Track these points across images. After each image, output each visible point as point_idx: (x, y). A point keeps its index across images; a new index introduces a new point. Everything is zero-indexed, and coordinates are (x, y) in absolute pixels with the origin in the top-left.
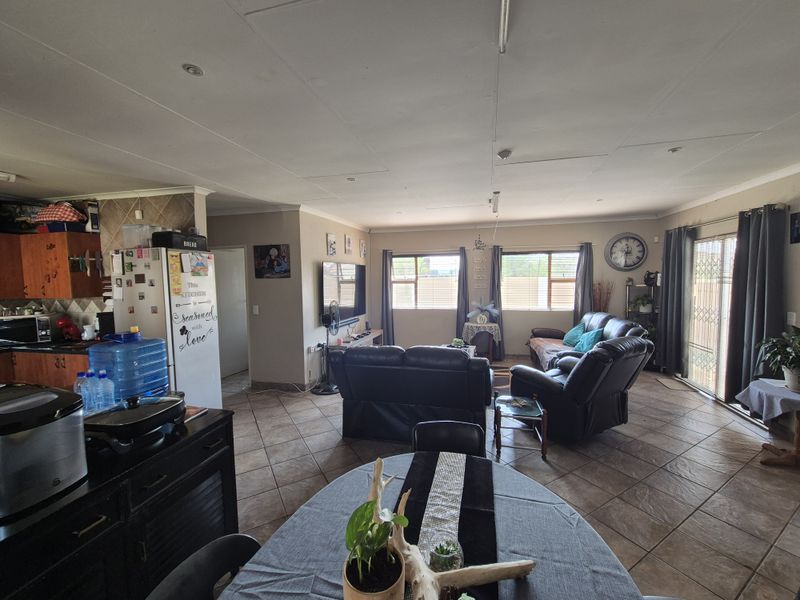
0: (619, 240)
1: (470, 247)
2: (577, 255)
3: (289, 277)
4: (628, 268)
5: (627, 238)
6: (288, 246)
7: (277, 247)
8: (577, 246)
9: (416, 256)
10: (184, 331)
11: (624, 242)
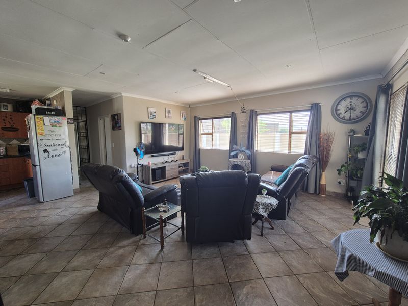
0: (344, 99)
1: (238, 112)
2: (309, 113)
3: (121, 129)
4: (351, 121)
5: (351, 97)
6: (120, 114)
7: (117, 115)
8: (307, 106)
9: (212, 119)
10: (45, 151)
11: (348, 100)
